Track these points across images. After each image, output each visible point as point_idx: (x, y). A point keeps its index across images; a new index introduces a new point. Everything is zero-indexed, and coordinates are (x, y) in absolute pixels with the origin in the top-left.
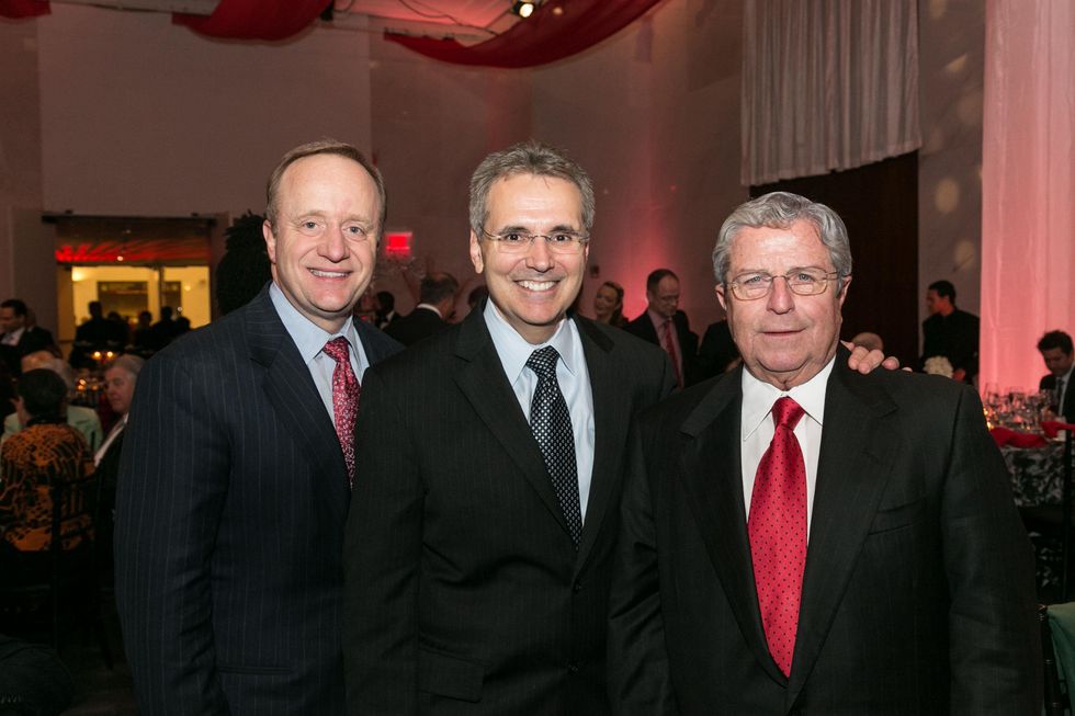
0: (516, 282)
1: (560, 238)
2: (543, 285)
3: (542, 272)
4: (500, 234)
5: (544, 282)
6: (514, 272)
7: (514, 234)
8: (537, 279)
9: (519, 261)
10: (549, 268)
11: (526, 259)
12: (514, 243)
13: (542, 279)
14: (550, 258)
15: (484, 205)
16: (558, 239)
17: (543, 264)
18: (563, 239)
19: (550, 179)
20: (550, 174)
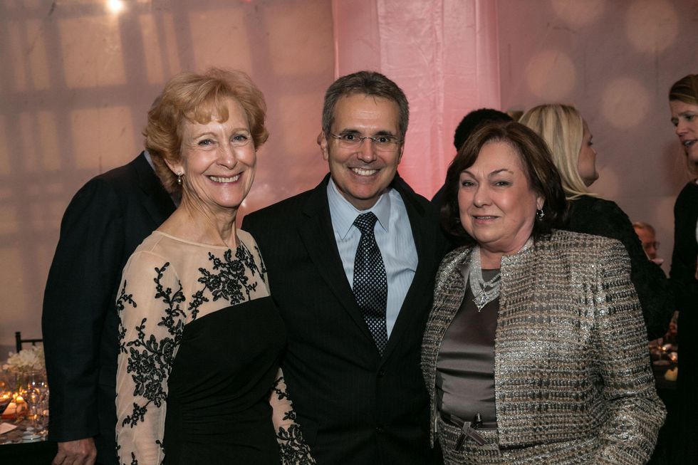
0: (350, 168)
1: (383, 140)
2: (368, 172)
3: (367, 163)
4: (340, 134)
5: (369, 170)
6: (349, 161)
7: (351, 135)
8: (364, 167)
9: (352, 154)
10: (373, 161)
11: (357, 153)
12: (350, 142)
13: (367, 167)
14: (374, 153)
15: (332, 113)
16: (381, 141)
17: (368, 157)
18: (384, 141)
19: (377, 98)
20: (378, 94)
